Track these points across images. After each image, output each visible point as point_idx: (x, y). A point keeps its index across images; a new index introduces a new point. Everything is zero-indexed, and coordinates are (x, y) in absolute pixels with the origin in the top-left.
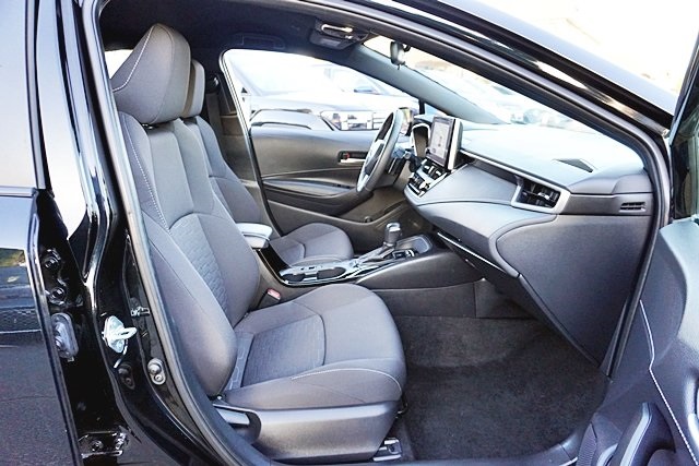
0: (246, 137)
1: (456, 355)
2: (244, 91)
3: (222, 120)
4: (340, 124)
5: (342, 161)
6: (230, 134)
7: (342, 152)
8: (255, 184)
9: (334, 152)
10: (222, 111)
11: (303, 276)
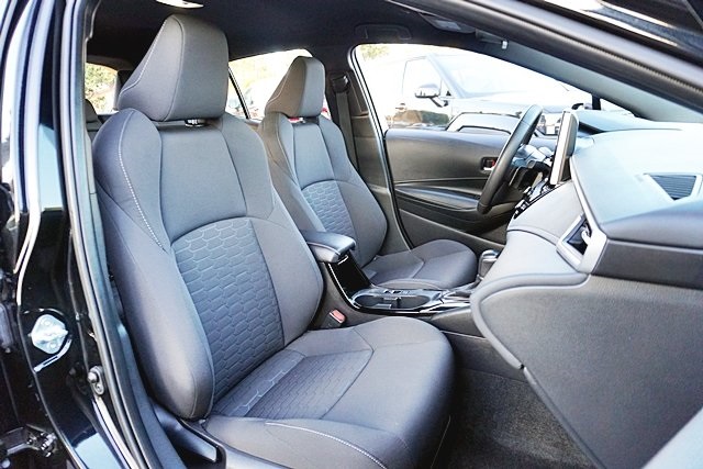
0: (378, 140)
1: (555, 445)
2: (449, 94)
3: (352, 120)
4: (545, 128)
5: (486, 169)
6: (361, 136)
7: (487, 159)
8: (386, 191)
9: (477, 158)
10: (352, 112)
11: (381, 300)
